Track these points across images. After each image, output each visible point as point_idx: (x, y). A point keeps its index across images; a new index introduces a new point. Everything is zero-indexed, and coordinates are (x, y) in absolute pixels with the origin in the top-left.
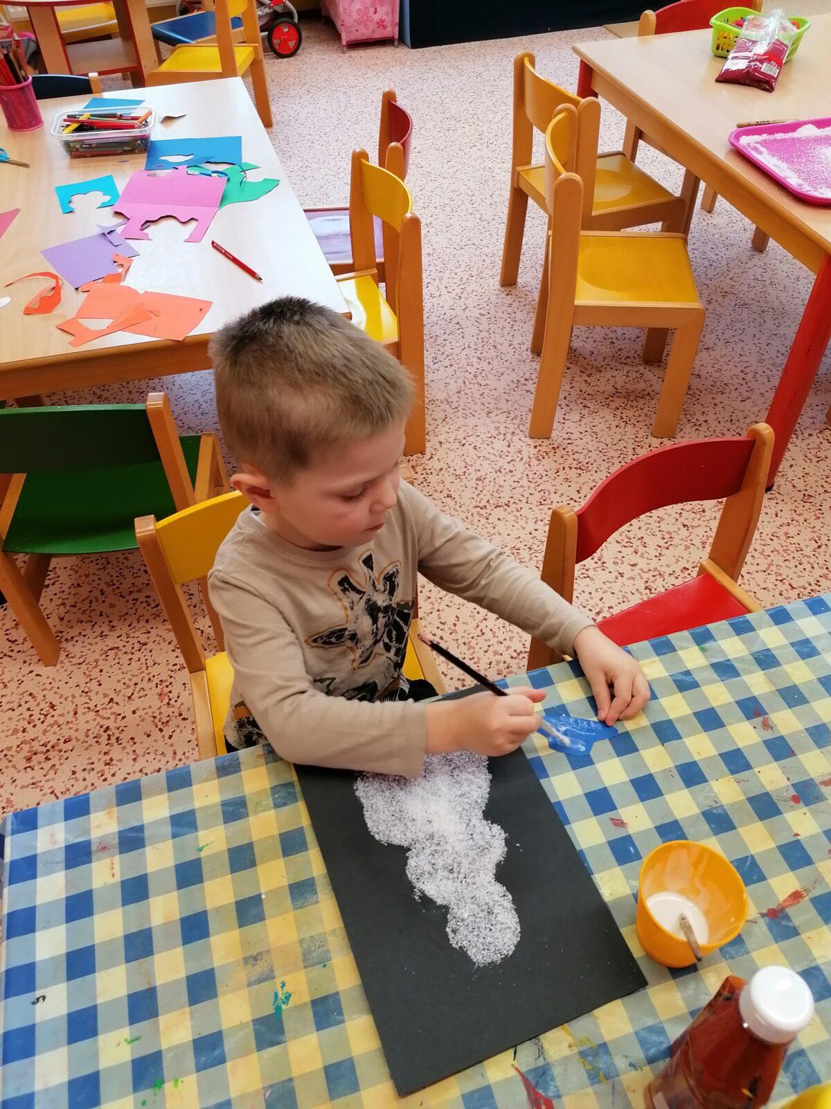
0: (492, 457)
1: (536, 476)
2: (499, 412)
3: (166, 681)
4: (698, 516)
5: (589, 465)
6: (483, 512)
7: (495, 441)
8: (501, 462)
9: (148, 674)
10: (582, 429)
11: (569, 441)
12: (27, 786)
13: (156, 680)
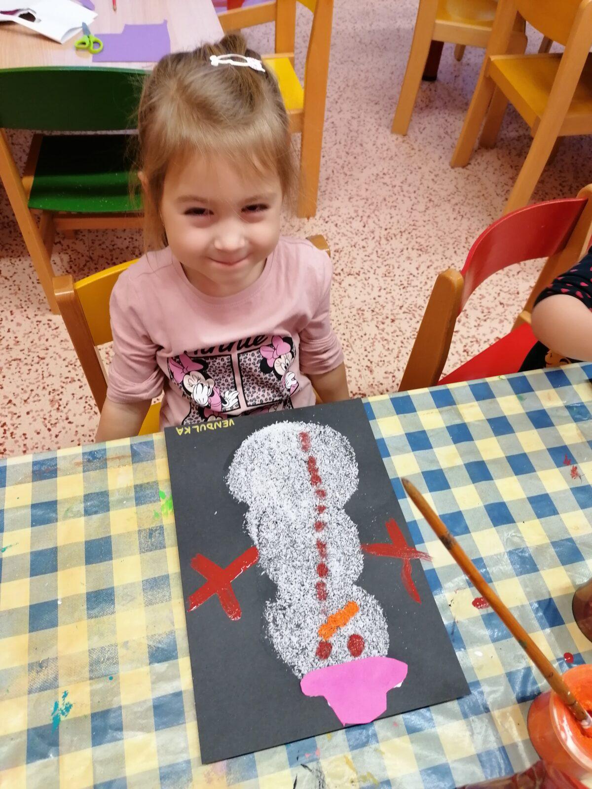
0: (349, 234)
1: (384, 253)
2: (358, 198)
3: (58, 390)
4: (513, 297)
6: (337, 278)
7: (353, 221)
8: (357, 239)
9: (43, 383)
10: (426, 218)
11: (414, 227)
13: (50, 389)
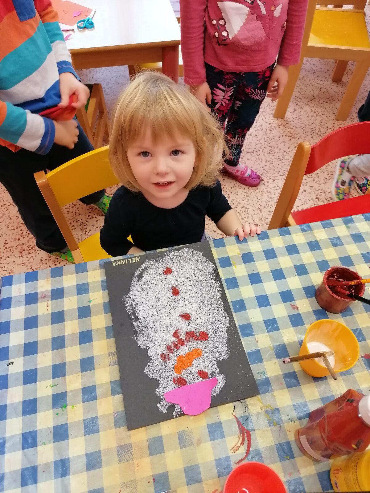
5: (295, 135)
12: (20, 265)
